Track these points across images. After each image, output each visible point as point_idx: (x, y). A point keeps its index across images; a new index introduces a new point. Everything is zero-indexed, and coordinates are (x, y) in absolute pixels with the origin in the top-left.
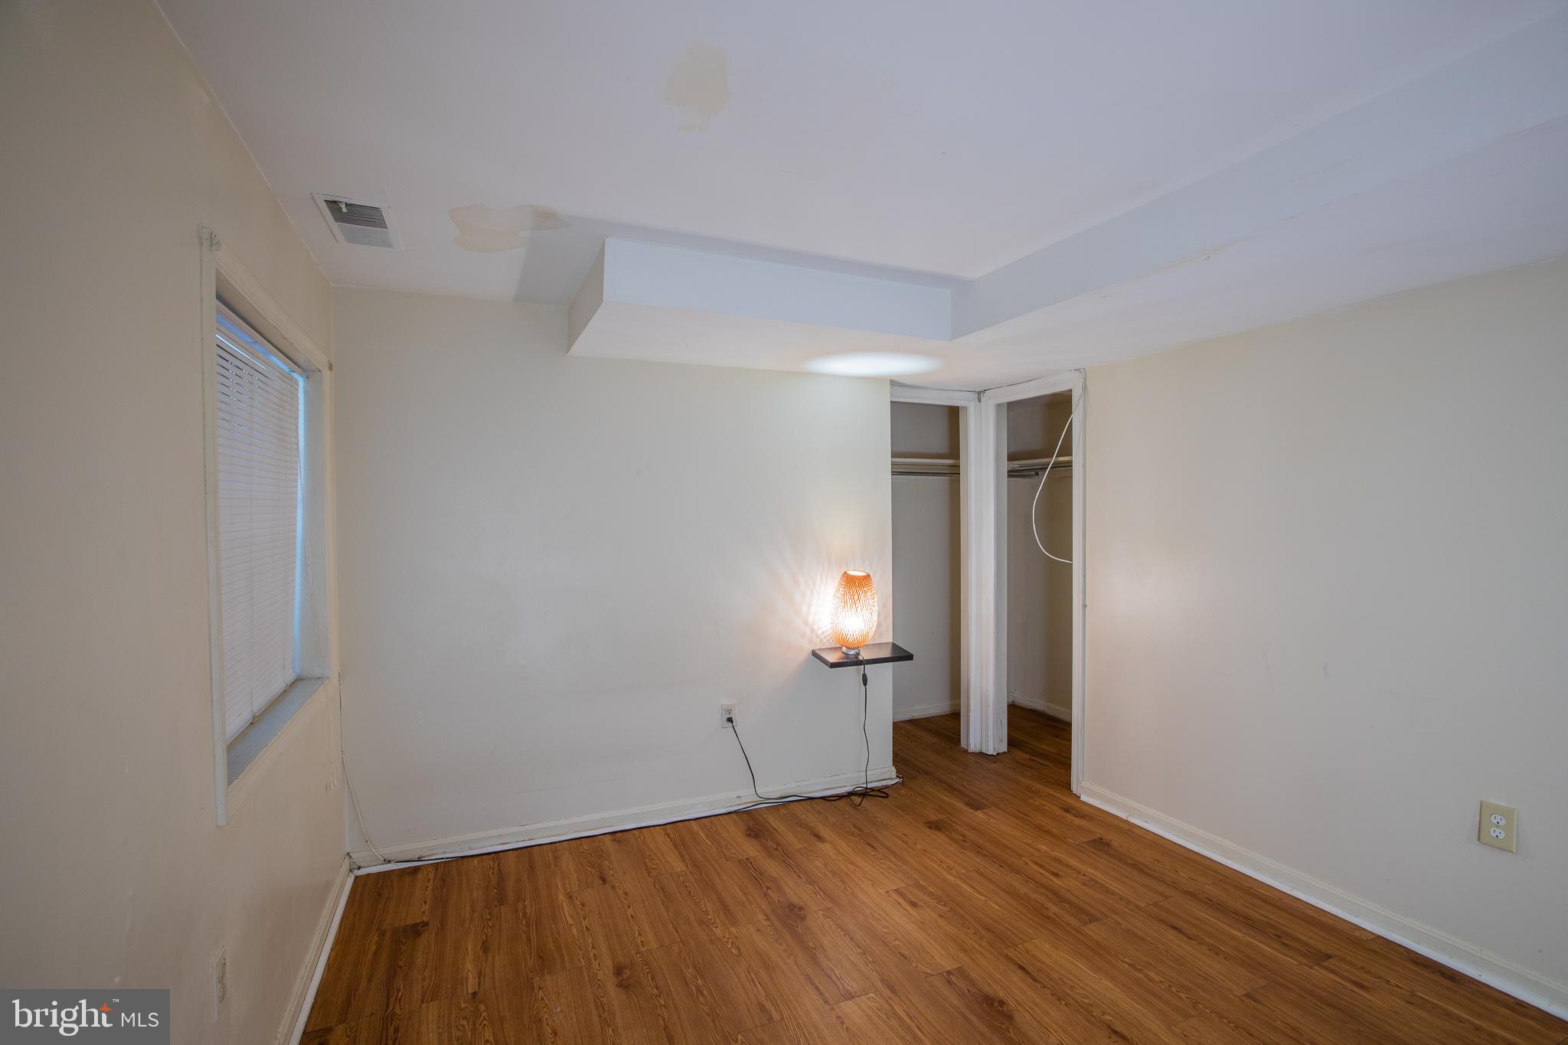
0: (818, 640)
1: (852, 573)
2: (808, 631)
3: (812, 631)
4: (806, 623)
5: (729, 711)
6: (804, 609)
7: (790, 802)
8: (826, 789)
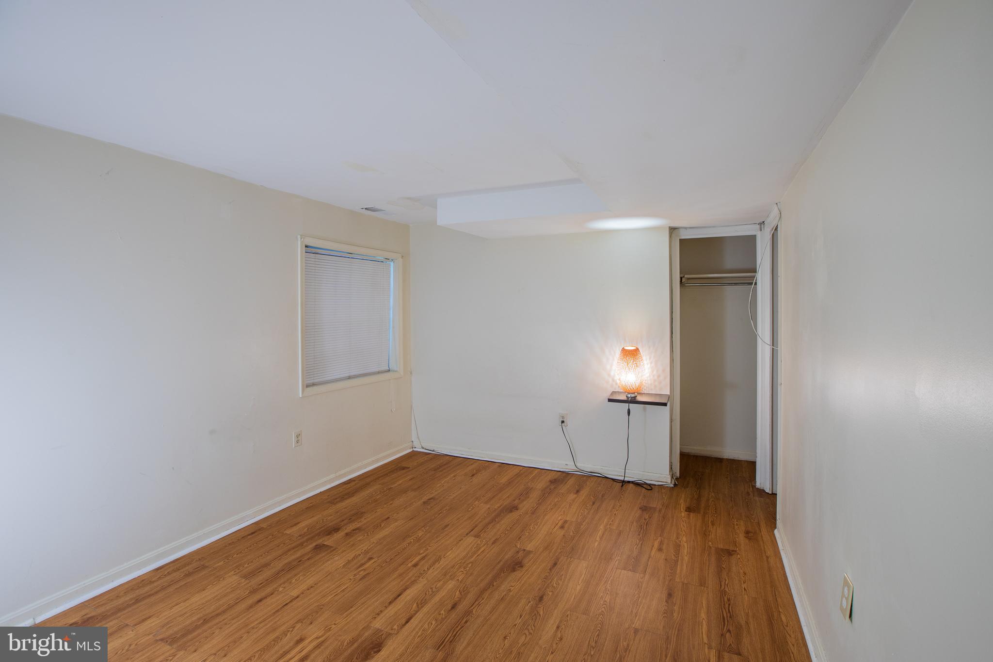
0: (617, 386)
1: (626, 348)
2: (610, 380)
3: (613, 380)
4: (609, 375)
5: (563, 417)
6: (608, 367)
7: (595, 476)
8: (618, 475)
